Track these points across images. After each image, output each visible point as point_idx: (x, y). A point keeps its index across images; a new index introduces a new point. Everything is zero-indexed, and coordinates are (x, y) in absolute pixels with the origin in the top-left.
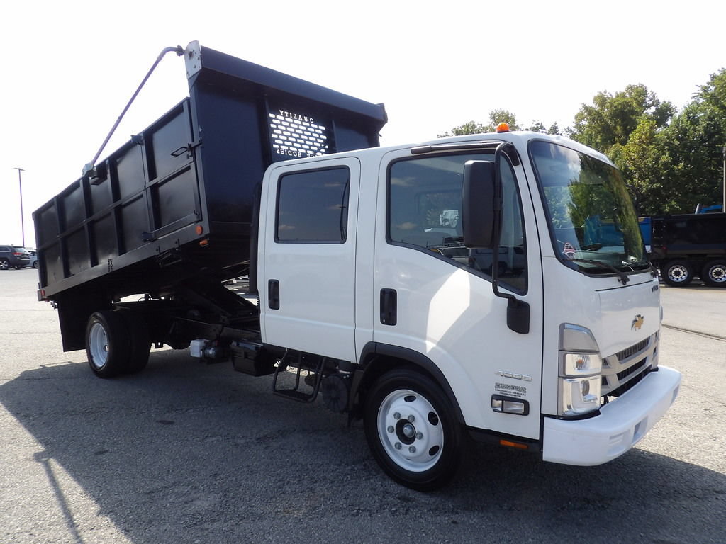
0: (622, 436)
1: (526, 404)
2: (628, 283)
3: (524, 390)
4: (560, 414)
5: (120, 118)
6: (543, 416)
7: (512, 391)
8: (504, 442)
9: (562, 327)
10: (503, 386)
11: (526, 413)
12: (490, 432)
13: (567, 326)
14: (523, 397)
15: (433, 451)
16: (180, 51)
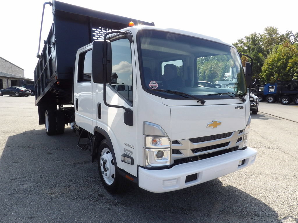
0: (176, 180)
1: (132, 159)
2: (205, 104)
3: (132, 152)
4: (144, 166)
5: (41, 34)
6: (138, 166)
7: (129, 152)
8: (127, 176)
9: (144, 123)
10: (127, 150)
11: (132, 163)
12: (123, 171)
13: (146, 123)
14: (132, 156)
15: (113, 176)
16: (50, 4)
